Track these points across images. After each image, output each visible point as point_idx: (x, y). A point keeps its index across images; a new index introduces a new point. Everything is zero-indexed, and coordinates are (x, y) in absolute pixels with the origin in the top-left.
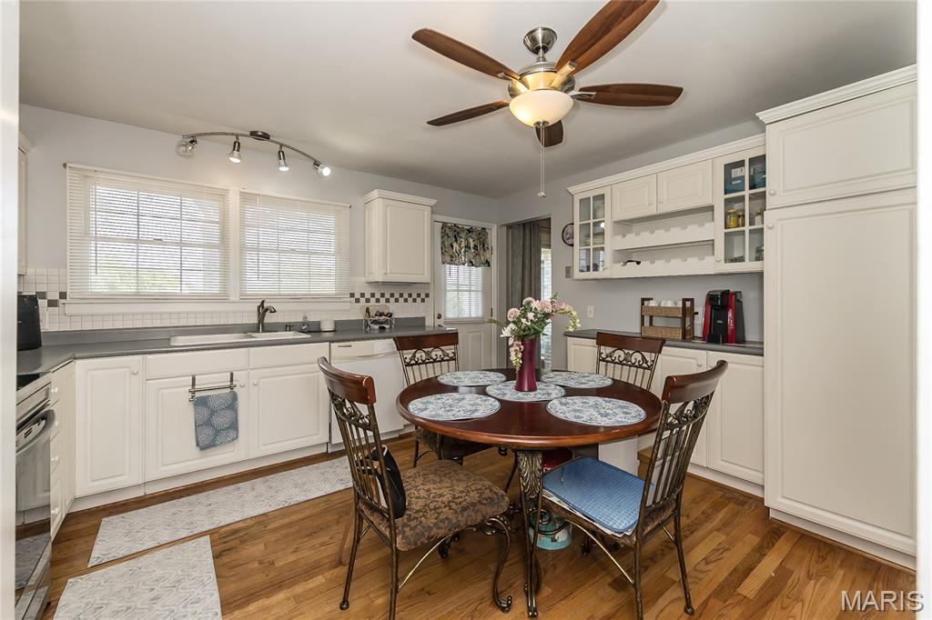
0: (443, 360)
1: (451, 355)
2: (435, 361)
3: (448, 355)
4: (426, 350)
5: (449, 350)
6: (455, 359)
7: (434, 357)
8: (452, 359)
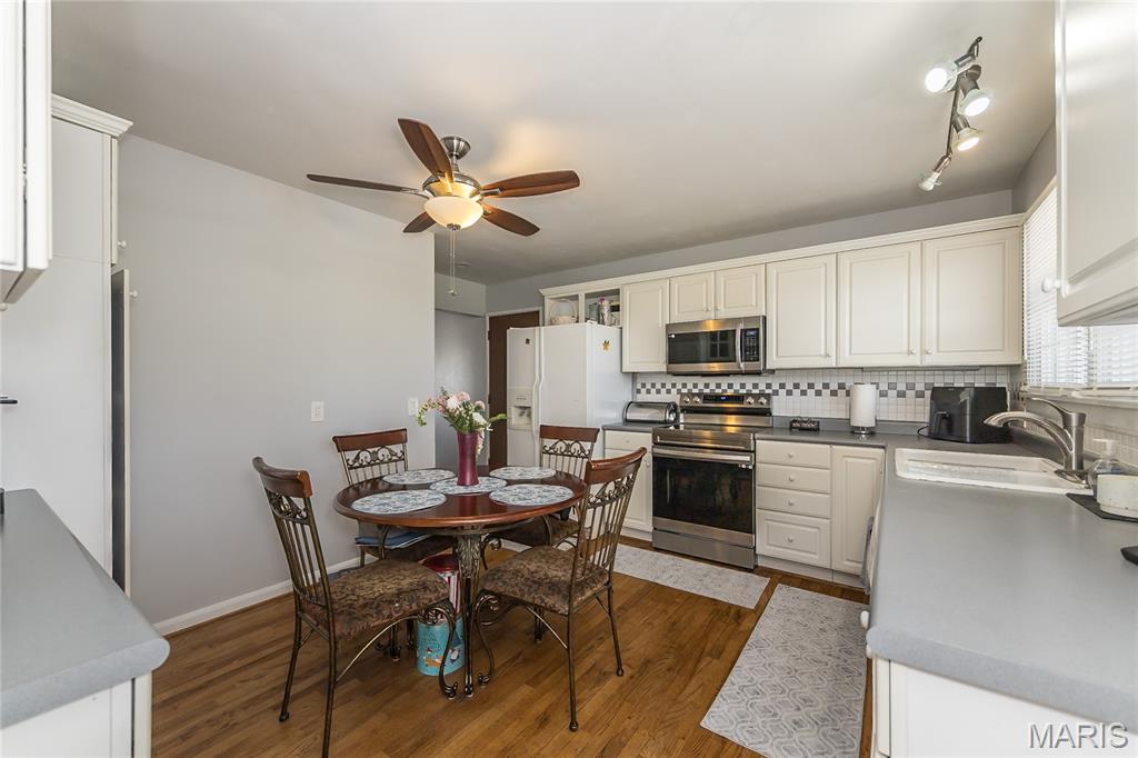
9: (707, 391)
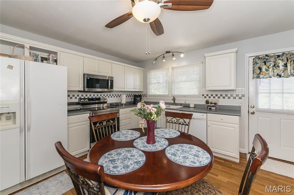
0: (183, 124)
1: (187, 123)
2: (180, 124)
3: (186, 123)
4: (177, 118)
5: (187, 121)
6: (188, 125)
7: (180, 122)
8: (187, 125)
9: (90, 97)
